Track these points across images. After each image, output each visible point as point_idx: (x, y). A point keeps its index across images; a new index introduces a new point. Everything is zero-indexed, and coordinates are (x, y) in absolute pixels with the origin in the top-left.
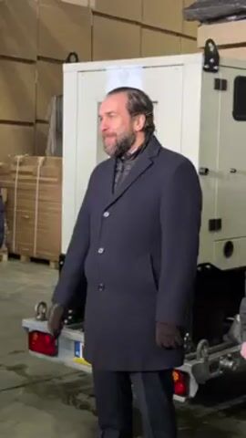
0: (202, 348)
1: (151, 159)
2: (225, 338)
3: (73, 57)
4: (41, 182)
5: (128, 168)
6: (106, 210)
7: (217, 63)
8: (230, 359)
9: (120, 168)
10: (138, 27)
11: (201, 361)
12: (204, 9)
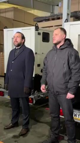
0: (36, 93)
1: (23, 49)
3: (6, 28)
4: (2, 58)
5: (18, 51)
6: (13, 61)
7: (38, 29)
8: (42, 95)
9: (16, 51)
10: (24, 23)
11: (36, 95)
12: (38, 19)
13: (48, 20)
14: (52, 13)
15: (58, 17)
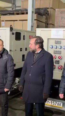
2: (14, 82)
7: (12, 30)
12: (2, 12)
13: (13, 14)
14: (14, 4)
15: (23, 12)
